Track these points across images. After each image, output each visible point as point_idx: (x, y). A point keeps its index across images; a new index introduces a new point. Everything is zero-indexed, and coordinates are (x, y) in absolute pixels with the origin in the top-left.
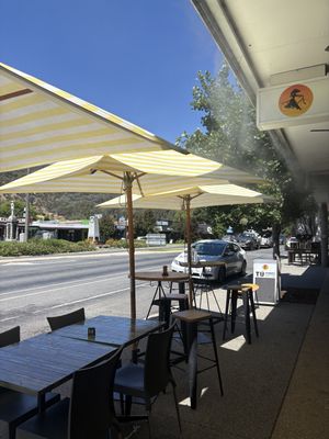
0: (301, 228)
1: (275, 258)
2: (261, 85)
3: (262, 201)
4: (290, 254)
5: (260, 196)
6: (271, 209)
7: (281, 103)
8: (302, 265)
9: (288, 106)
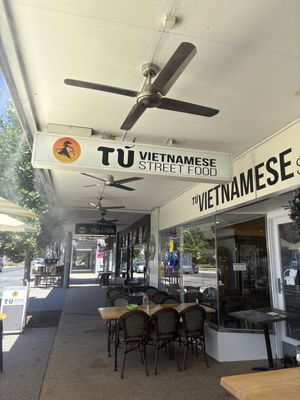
0: (49, 253)
1: (25, 284)
2: (39, 129)
3: (23, 230)
4: (37, 277)
5: (22, 226)
6: (29, 237)
7: (55, 148)
8: (47, 287)
9: (60, 153)
